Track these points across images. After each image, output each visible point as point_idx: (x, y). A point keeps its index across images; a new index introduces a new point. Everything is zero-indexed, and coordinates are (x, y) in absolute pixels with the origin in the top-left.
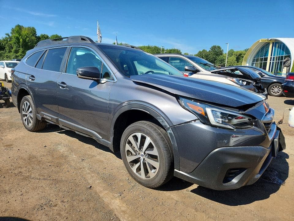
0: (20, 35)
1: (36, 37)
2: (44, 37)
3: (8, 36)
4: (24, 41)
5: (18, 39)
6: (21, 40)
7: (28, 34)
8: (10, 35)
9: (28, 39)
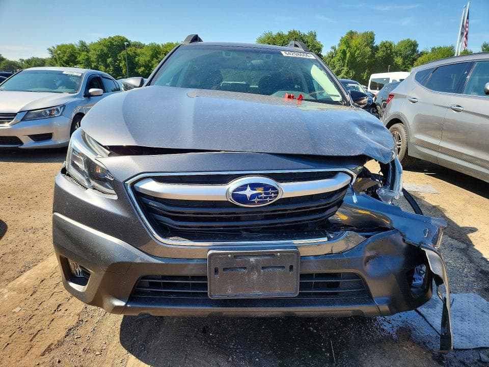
0: (349, 47)
1: (372, 47)
2: (385, 46)
3: (333, 51)
4: (352, 55)
5: (344, 53)
6: (348, 55)
7: (359, 44)
8: (337, 48)
9: (358, 52)
